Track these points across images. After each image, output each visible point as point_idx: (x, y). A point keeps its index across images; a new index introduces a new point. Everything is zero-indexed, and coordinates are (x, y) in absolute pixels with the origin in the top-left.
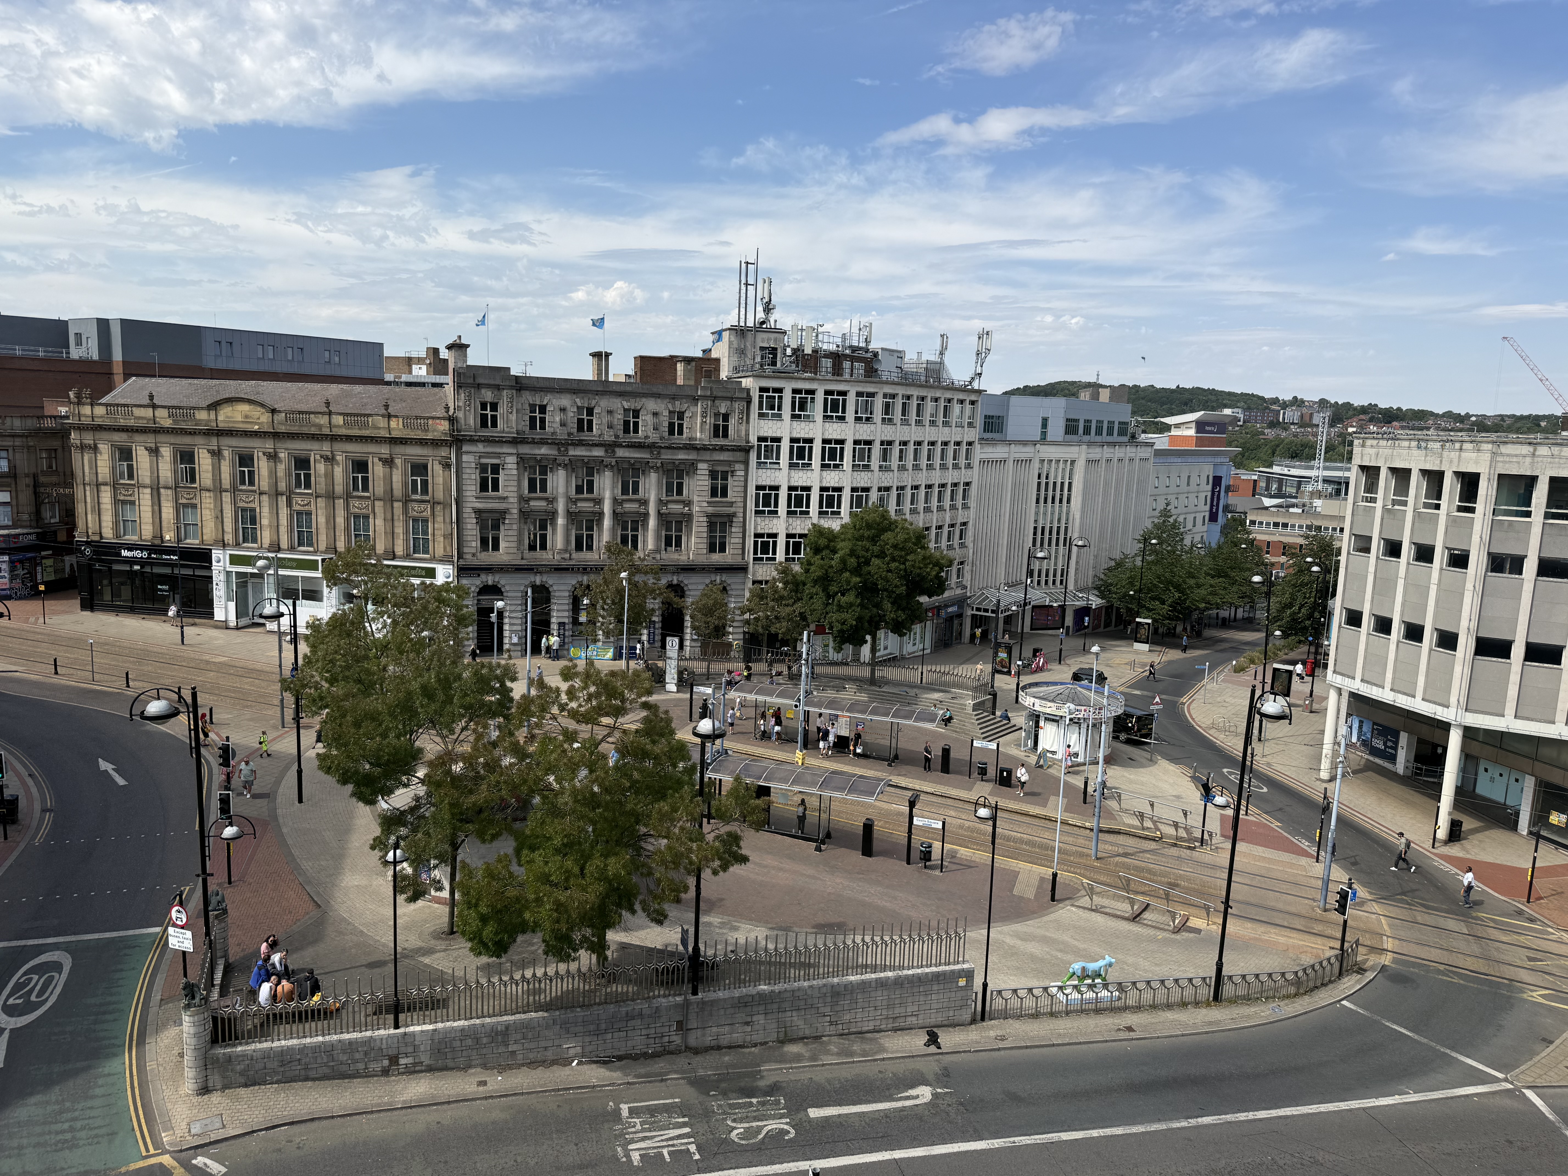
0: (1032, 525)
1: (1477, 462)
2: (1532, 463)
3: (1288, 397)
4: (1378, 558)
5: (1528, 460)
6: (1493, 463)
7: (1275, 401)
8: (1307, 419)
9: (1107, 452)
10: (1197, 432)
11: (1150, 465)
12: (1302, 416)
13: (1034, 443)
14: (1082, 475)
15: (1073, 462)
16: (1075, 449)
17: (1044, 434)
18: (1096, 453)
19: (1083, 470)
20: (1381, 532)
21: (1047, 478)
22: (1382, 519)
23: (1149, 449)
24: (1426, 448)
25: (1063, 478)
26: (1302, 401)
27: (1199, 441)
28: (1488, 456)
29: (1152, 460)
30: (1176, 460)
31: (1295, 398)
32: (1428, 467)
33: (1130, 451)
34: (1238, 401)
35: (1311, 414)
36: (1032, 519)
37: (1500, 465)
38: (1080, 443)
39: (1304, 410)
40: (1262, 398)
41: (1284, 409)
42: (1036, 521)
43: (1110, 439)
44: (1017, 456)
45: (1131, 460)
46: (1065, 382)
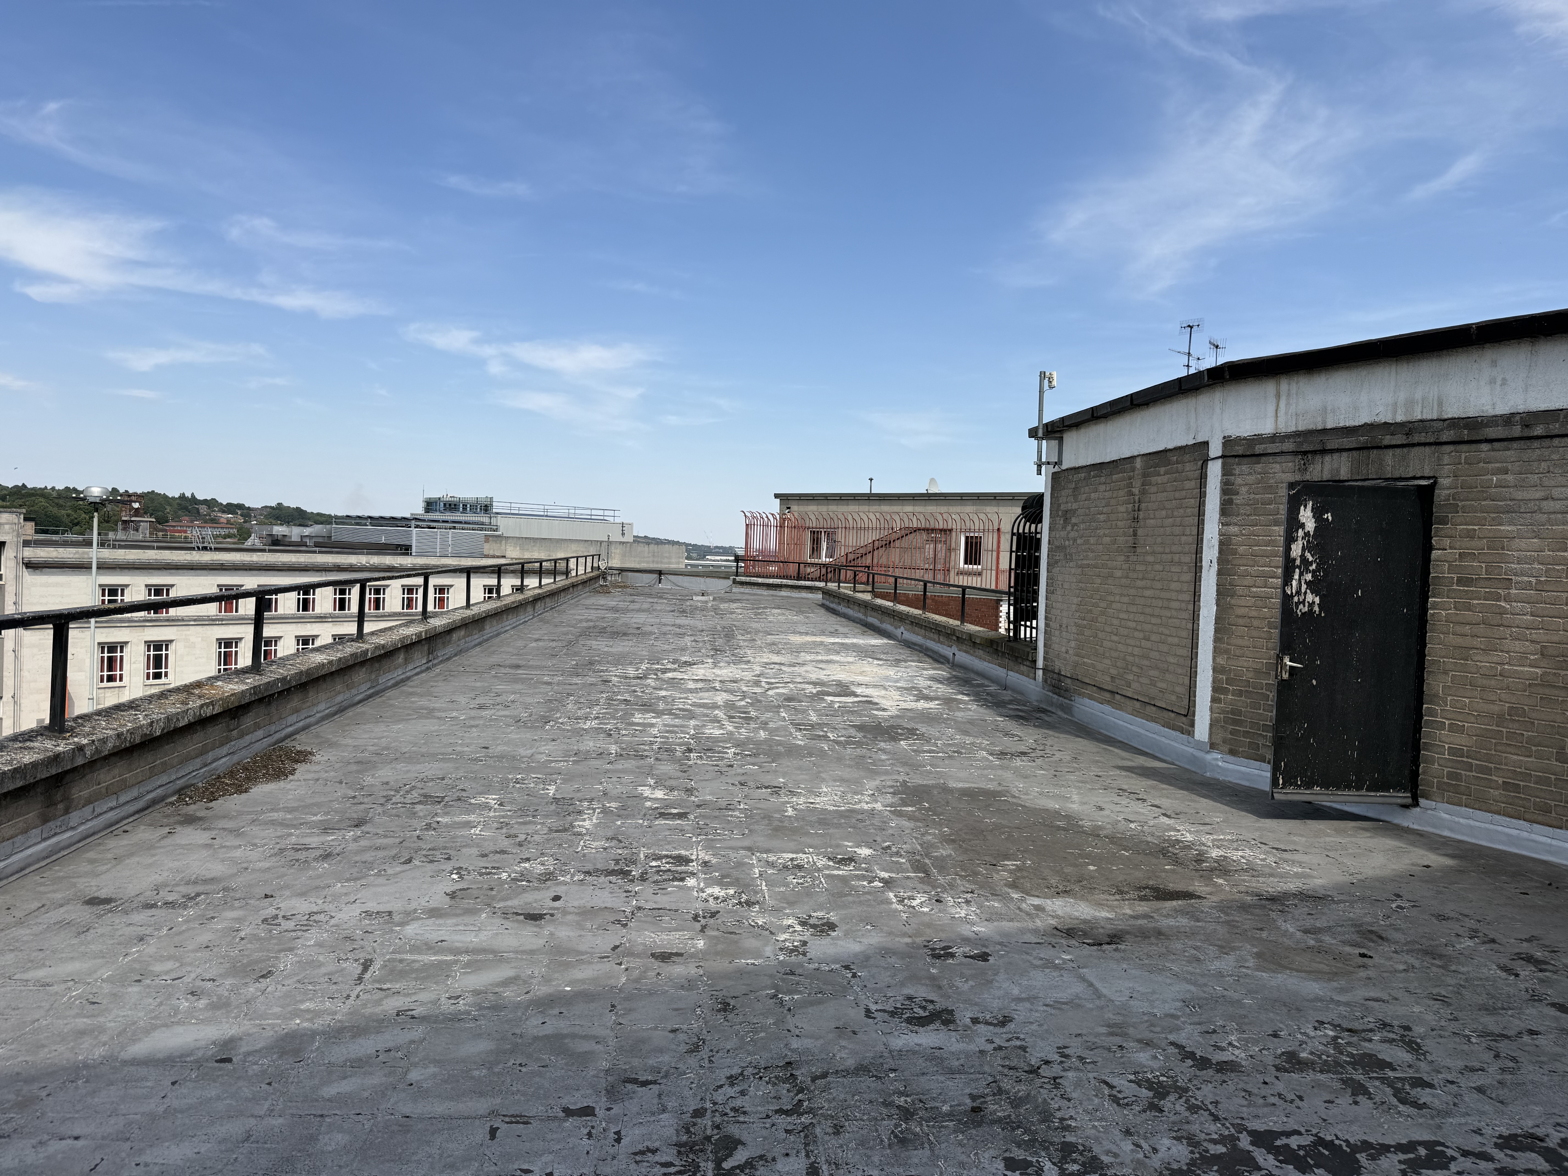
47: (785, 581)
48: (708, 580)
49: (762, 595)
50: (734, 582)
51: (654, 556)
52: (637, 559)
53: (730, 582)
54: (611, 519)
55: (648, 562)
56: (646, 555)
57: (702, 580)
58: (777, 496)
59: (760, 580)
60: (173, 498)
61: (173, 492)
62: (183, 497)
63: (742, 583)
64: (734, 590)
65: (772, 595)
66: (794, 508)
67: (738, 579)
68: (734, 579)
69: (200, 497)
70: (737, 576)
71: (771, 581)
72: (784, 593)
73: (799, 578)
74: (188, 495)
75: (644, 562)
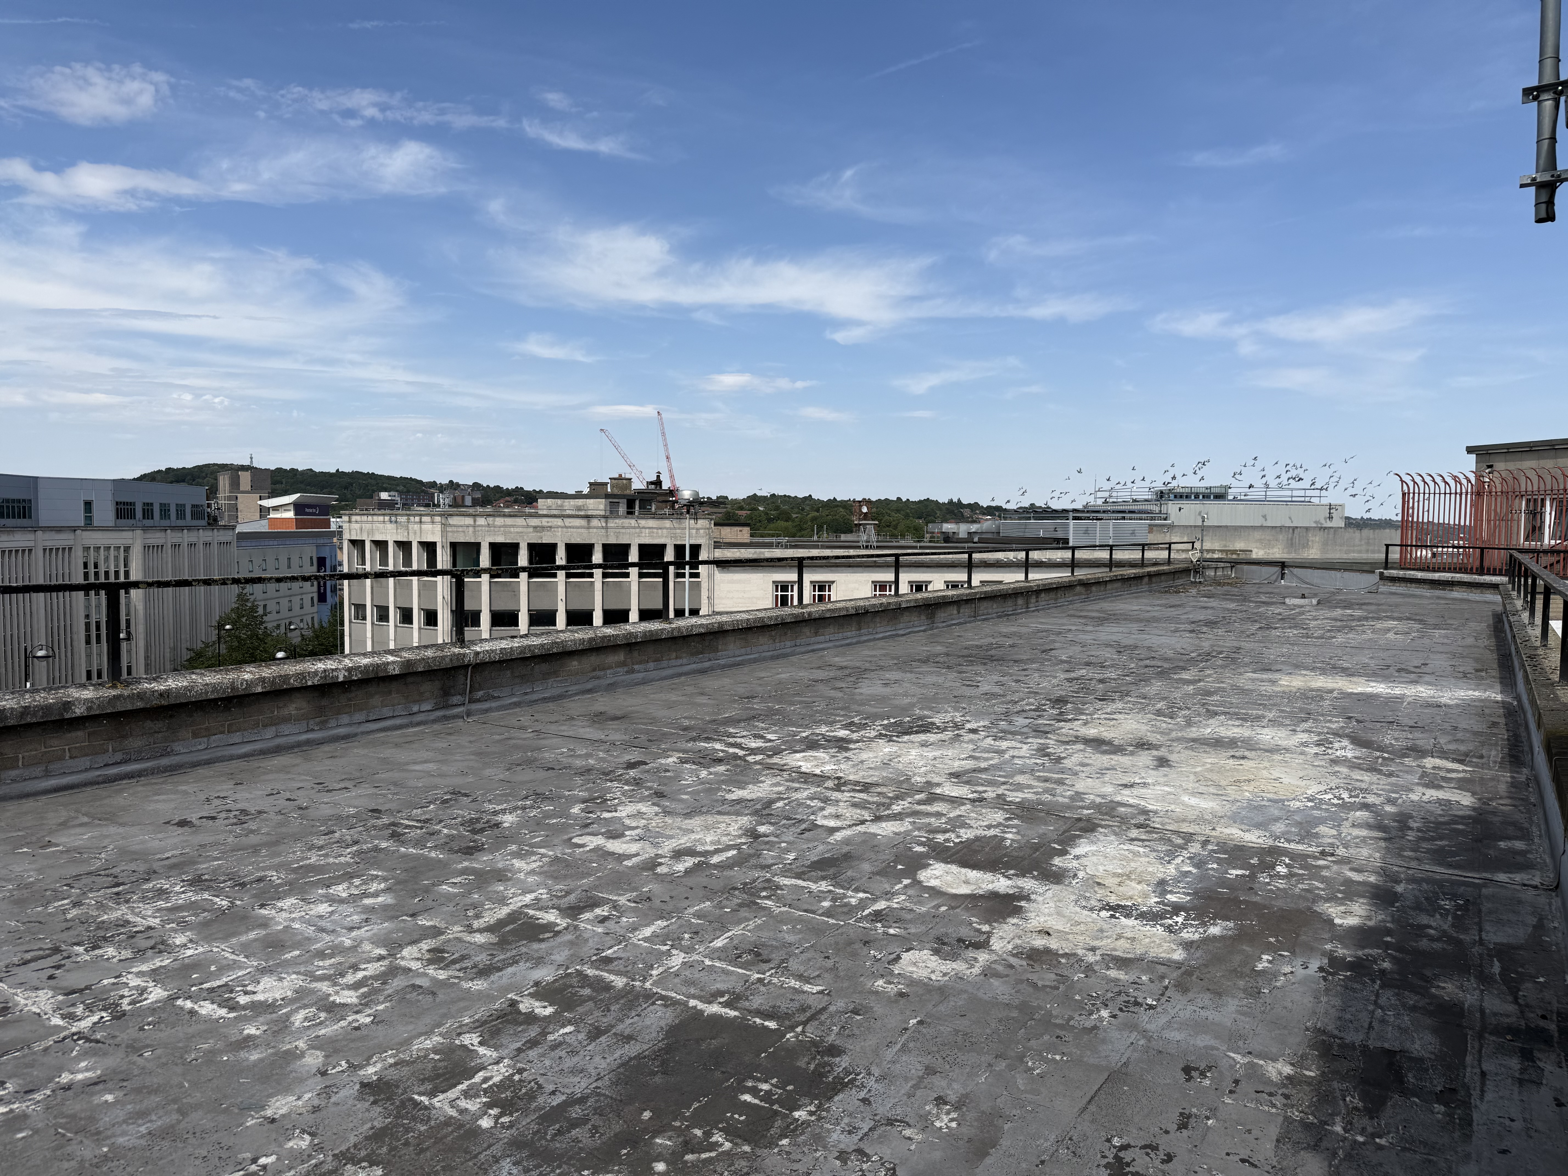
0: (82, 621)
1: (433, 533)
2: (475, 532)
3: (445, 481)
4: (373, 623)
5: (471, 529)
6: (444, 532)
7: (433, 484)
8: (459, 501)
9: (172, 537)
10: (296, 514)
11: (234, 547)
12: (455, 498)
13: (74, 529)
14: (140, 562)
15: (127, 549)
16: (129, 534)
17: (89, 519)
18: (156, 538)
19: (140, 556)
20: (372, 600)
21: (96, 566)
22: (372, 588)
23: (230, 533)
24: (396, 522)
25: (117, 566)
26: (458, 485)
27: (299, 523)
28: (438, 527)
29: (235, 544)
30: (271, 543)
31: (451, 482)
32: (400, 539)
33: (205, 535)
34: (398, 485)
35: (463, 497)
36: (82, 614)
37: (450, 534)
38: (132, 528)
39: (457, 493)
40: (421, 482)
41: (442, 492)
42: (87, 616)
43: (180, 523)
44: (49, 544)
45: (207, 544)
46: (215, 465)
47: (1458, 576)
48: (1347, 575)
49: (1421, 597)
50: (1382, 577)
51: (1368, 543)
52: (1345, 548)
53: (1375, 578)
54: (1315, 500)
55: (1360, 552)
56: (1357, 542)
57: (1338, 574)
58: (1470, 450)
59: (1419, 575)
60: (944, 504)
61: (943, 499)
62: (951, 502)
63: (1393, 580)
64: (1382, 589)
65: (1439, 598)
66: (1500, 466)
67: (1387, 573)
68: (1381, 574)
69: (965, 502)
70: (1386, 568)
71: (1436, 576)
72: (1457, 594)
73: (1481, 571)
74: (955, 500)
75: (1354, 552)
